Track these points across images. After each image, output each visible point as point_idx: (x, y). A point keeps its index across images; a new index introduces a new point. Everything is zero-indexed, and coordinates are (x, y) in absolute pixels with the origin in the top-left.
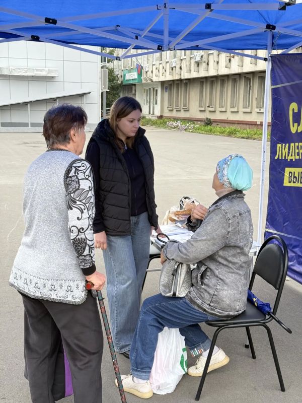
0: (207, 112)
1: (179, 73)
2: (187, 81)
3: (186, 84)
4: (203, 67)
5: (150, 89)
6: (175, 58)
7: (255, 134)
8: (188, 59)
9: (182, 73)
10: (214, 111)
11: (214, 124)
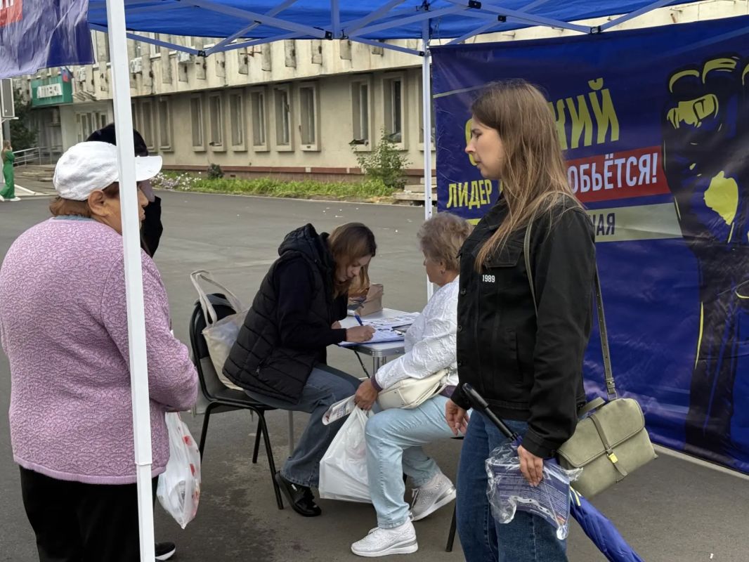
0: (210, 154)
1: (149, 84)
2: (166, 99)
3: (164, 105)
4: (196, 73)
5: (89, 115)
6: (136, 57)
7: (308, 189)
8: (165, 58)
9: (155, 84)
10: (224, 153)
11: (226, 176)
